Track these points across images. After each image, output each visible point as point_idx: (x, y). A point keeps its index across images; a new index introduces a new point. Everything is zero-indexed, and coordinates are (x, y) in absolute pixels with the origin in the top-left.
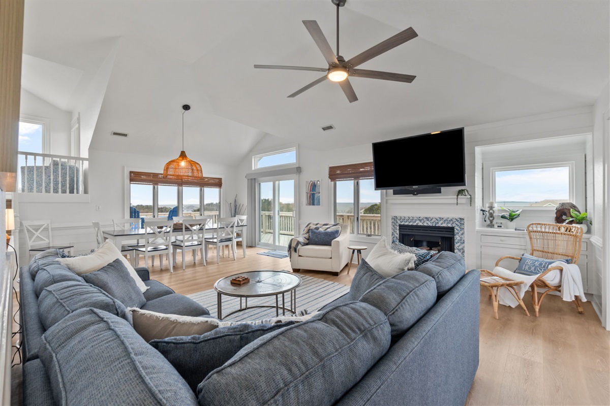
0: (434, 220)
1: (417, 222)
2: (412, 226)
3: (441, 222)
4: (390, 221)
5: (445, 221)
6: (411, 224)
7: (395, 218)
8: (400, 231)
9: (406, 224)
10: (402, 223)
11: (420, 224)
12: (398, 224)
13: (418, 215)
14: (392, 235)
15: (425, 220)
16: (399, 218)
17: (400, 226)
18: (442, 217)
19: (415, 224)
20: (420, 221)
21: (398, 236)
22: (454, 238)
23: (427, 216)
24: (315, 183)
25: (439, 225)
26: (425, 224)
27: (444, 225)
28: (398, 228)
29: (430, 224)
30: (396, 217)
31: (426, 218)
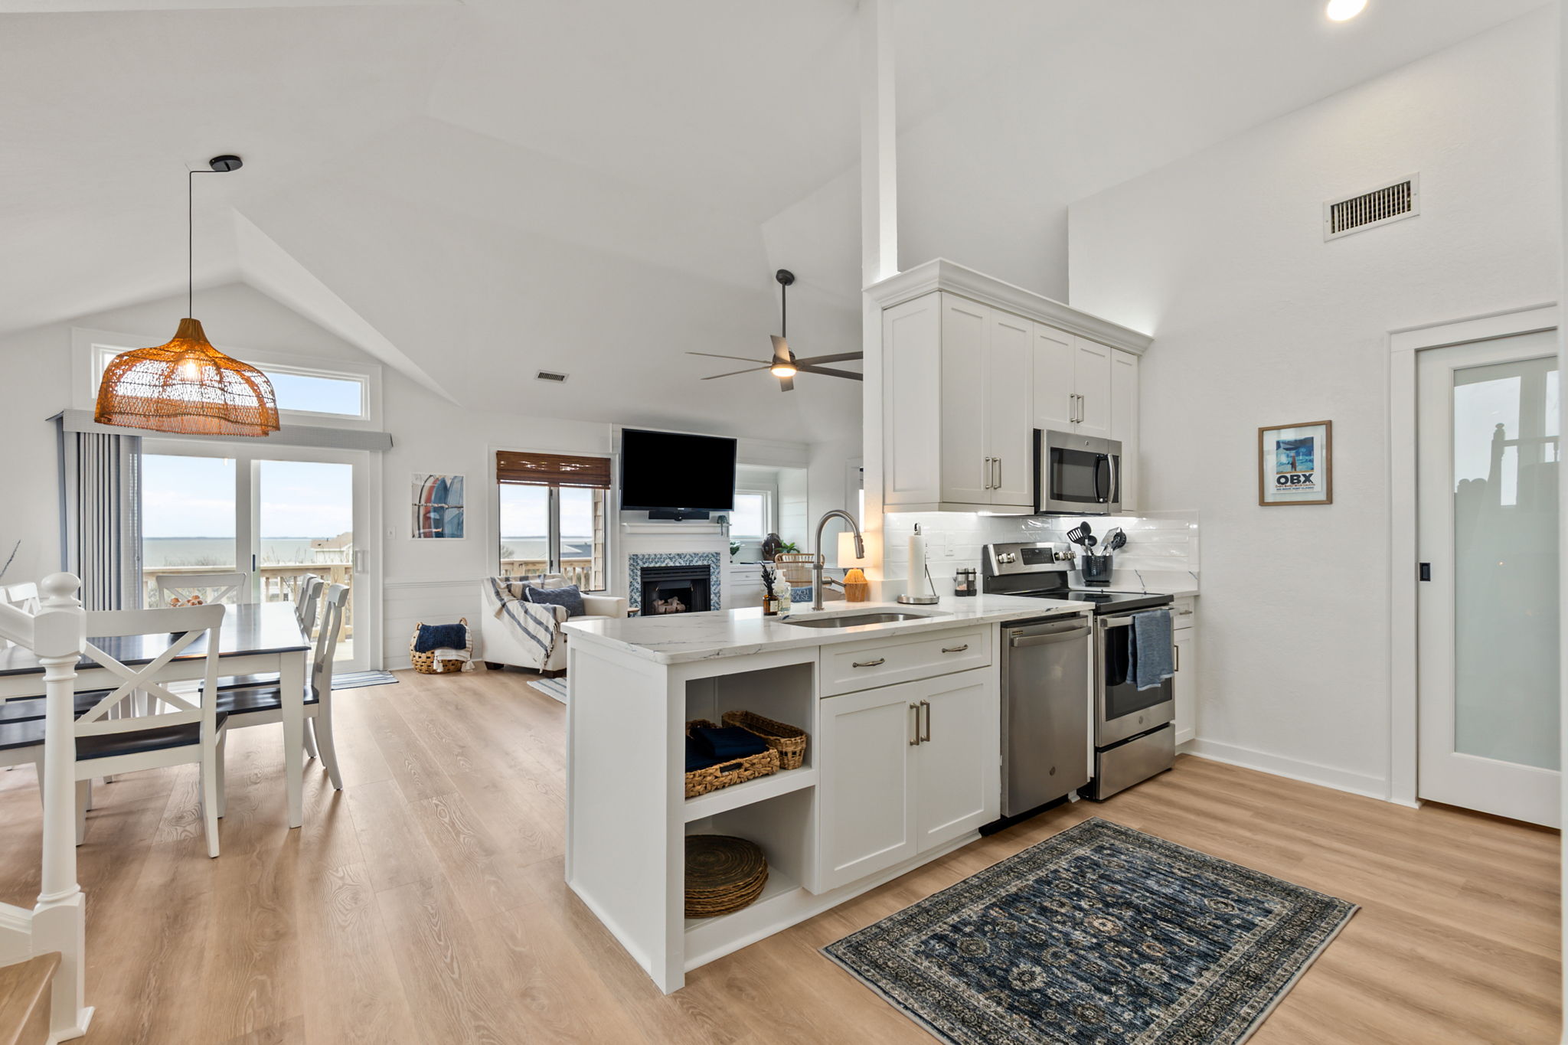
0: (688, 556)
1: (666, 562)
2: (660, 569)
3: (696, 559)
4: (627, 563)
5: (700, 557)
6: (657, 565)
7: (634, 558)
8: (642, 578)
9: (652, 565)
10: (646, 565)
11: (671, 564)
12: (639, 568)
13: (668, 551)
14: (630, 586)
15: (677, 557)
16: (641, 557)
17: (643, 569)
18: (696, 551)
19: (664, 565)
20: (671, 559)
21: (639, 586)
22: (709, 579)
23: (680, 552)
24: (444, 482)
25: (694, 563)
26: (677, 564)
27: (700, 563)
28: (639, 573)
29: (683, 564)
30: (637, 555)
31: (678, 555)
